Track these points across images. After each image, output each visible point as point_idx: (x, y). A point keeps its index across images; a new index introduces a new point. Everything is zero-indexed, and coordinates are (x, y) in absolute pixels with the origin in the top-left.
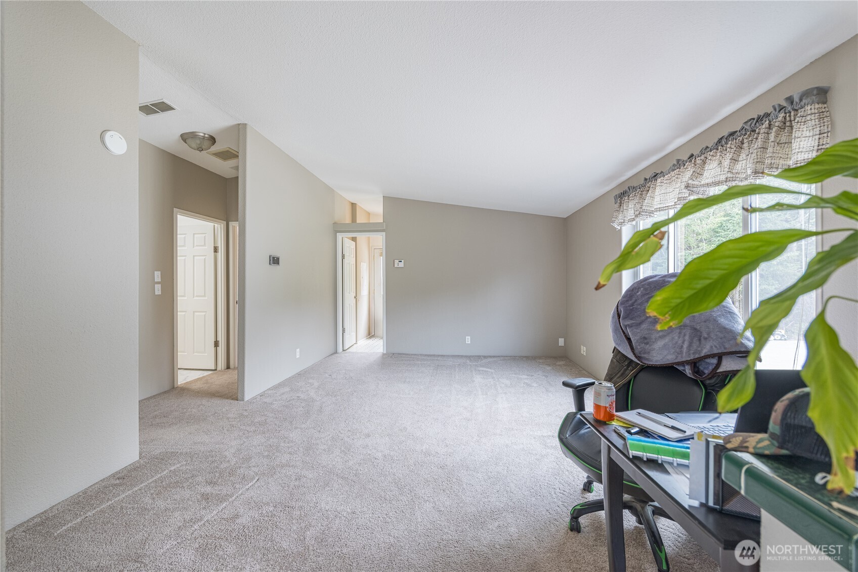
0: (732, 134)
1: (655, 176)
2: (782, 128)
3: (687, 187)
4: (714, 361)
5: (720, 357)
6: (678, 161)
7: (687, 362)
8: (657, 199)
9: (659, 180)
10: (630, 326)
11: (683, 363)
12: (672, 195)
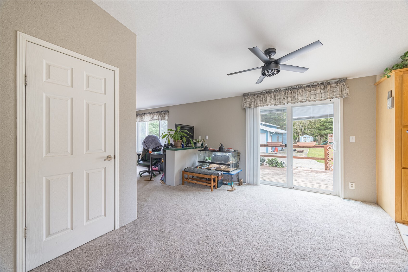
0: (158, 112)
1: (145, 114)
2: (164, 114)
3: (152, 119)
4: (158, 147)
5: (159, 147)
6: (149, 112)
7: (155, 148)
8: (145, 119)
9: (145, 115)
10: (147, 144)
11: (154, 148)
12: (148, 119)
